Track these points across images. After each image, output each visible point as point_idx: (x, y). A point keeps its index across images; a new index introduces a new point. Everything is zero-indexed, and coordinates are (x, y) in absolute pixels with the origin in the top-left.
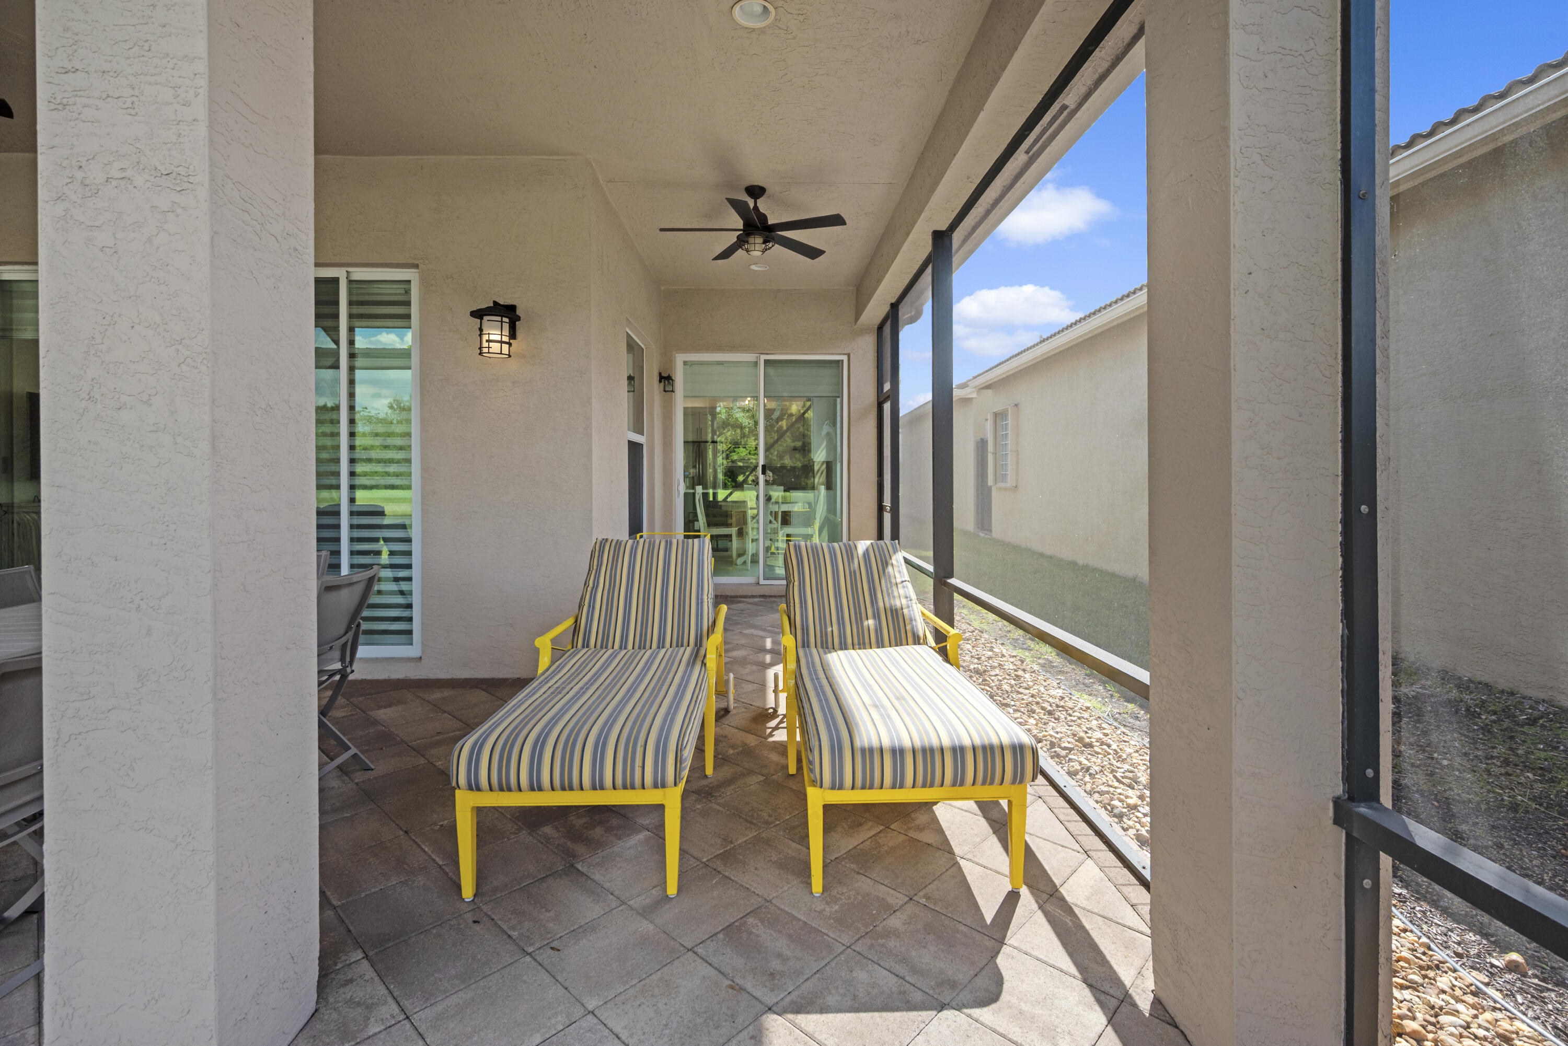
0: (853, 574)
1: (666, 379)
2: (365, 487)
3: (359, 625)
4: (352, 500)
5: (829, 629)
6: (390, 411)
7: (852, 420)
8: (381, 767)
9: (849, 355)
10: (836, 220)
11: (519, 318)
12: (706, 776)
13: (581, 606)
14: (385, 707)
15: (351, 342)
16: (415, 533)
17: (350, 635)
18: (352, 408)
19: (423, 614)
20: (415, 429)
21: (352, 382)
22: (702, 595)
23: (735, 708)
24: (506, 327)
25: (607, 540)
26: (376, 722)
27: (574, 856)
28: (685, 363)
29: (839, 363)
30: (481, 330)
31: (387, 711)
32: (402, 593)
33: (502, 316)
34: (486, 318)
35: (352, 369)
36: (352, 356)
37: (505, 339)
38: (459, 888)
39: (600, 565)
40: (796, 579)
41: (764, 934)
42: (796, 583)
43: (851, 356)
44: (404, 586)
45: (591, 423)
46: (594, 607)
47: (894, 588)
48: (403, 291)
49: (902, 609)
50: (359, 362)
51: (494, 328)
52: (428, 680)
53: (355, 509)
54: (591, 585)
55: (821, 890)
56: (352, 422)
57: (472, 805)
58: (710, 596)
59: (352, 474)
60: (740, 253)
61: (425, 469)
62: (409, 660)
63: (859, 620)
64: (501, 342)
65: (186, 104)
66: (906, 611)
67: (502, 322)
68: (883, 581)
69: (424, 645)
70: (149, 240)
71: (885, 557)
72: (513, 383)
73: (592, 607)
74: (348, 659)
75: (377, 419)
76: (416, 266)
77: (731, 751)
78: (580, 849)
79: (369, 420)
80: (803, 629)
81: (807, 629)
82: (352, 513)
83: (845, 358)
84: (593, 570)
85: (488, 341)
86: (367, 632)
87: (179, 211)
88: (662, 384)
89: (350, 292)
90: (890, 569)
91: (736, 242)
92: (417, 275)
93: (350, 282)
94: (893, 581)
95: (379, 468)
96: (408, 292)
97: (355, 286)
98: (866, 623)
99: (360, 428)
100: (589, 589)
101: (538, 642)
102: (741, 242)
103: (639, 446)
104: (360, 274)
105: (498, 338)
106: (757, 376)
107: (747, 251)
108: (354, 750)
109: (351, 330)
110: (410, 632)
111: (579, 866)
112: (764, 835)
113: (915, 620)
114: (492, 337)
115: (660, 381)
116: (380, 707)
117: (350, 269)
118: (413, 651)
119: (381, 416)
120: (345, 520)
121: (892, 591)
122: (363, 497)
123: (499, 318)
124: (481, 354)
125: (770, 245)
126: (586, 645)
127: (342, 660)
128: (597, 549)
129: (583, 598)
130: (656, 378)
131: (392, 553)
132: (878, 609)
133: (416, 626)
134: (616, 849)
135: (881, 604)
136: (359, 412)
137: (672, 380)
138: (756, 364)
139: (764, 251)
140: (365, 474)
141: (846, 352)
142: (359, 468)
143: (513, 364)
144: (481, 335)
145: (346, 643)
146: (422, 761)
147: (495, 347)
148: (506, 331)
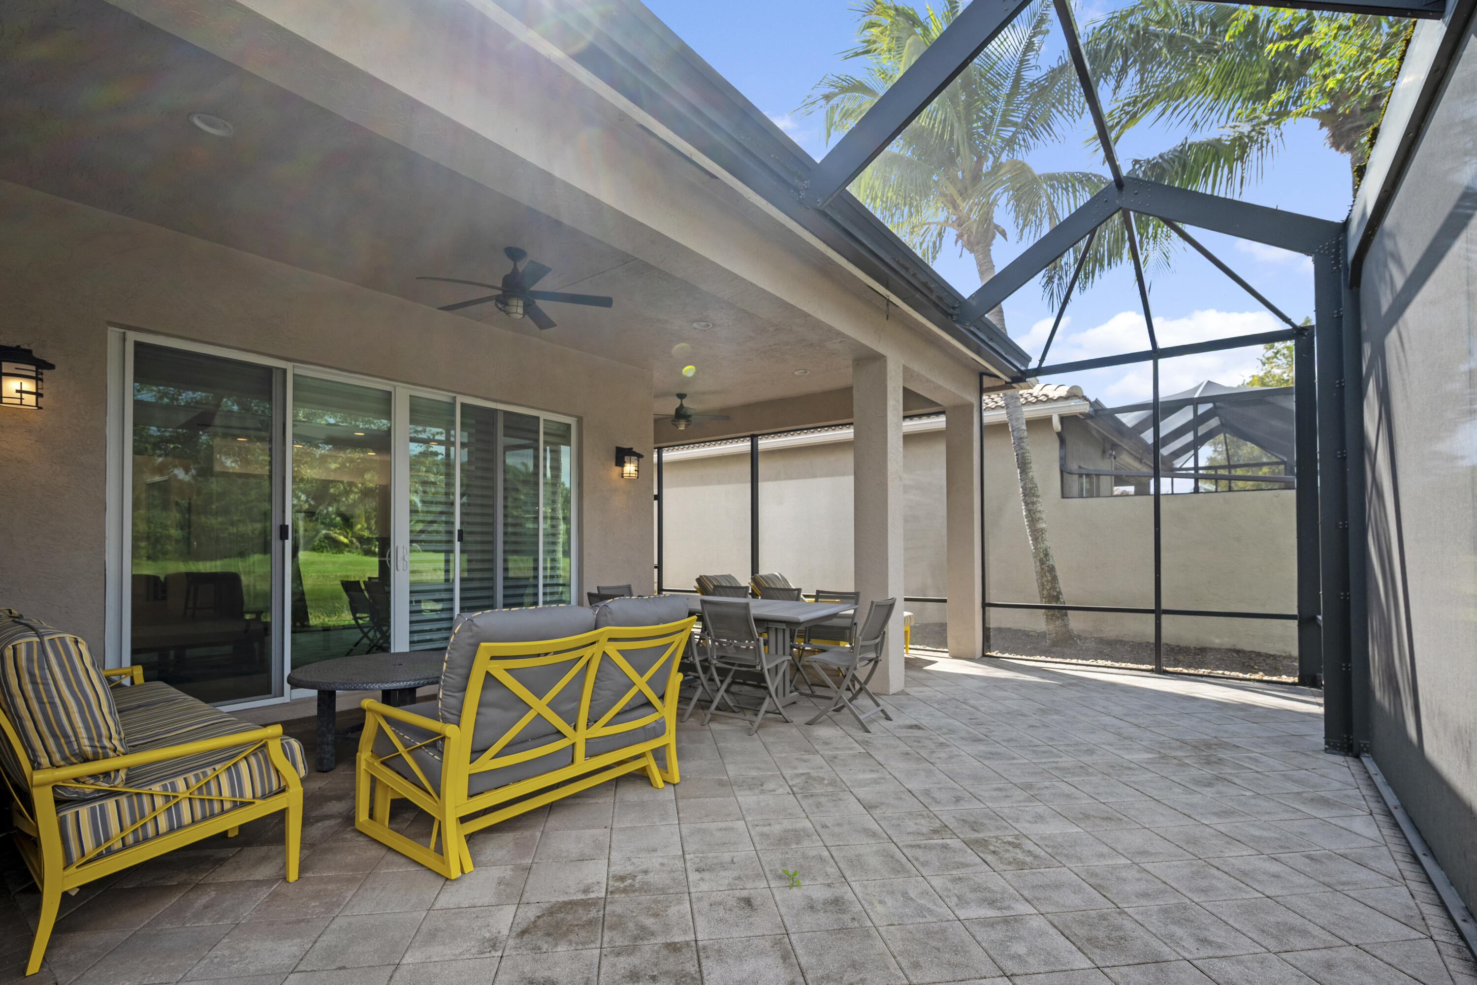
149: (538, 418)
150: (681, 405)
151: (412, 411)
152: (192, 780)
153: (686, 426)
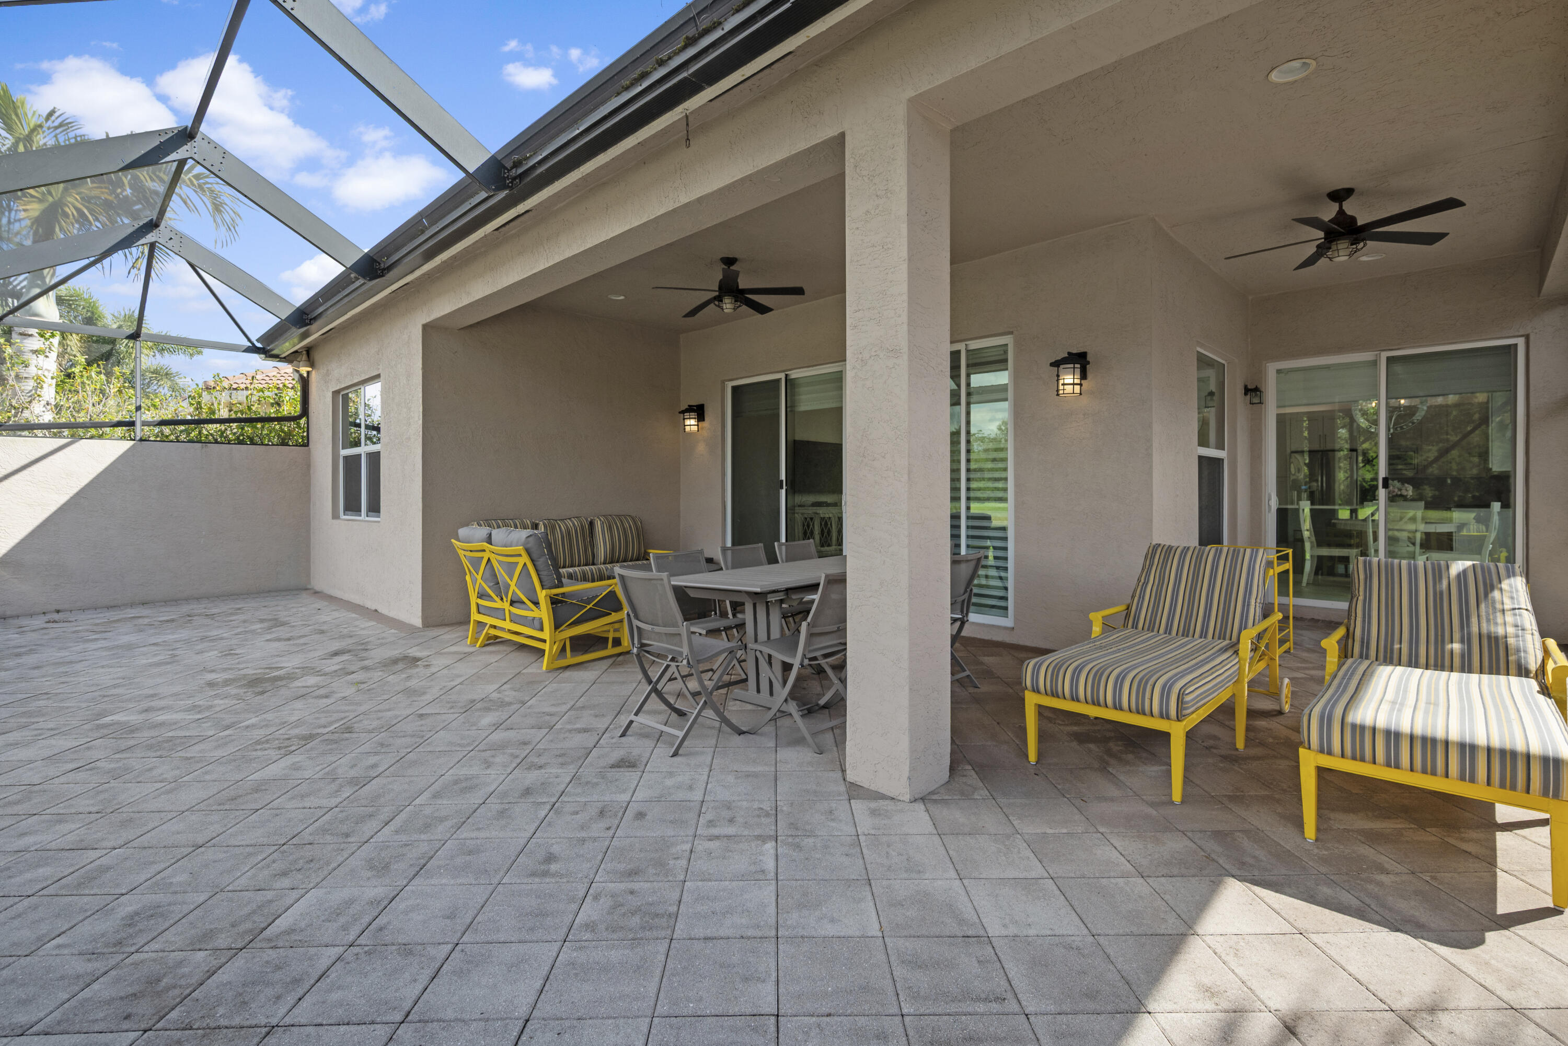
0: (1438, 596)
1: (1253, 392)
2: (978, 499)
3: (971, 590)
4: (968, 508)
5: (1397, 646)
6: (999, 432)
7: (1531, 418)
8: (985, 688)
9: (1527, 337)
10: (1452, 204)
11: (1088, 363)
12: (1237, 749)
13: (1133, 597)
14: (988, 656)
15: (968, 384)
16: (1011, 534)
17: (967, 595)
18: (968, 432)
19: (1015, 595)
20: (1010, 455)
21: (968, 413)
22: (1249, 598)
23: (1289, 712)
24: (1078, 371)
25: (1160, 545)
26: (982, 663)
27: (1107, 763)
28: (1279, 371)
29: (1511, 350)
30: (1058, 376)
31: (989, 658)
32: (1001, 578)
33: (1074, 364)
34: (1062, 366)
35: (968, 404)
36: (969, 394)
37: (1077, 381)
38: (1027, 756)
39: (1151, 565)
40: (1361, 593)
41: (1246, 844)
42: (1361, 598)
43: (1532, 338)
44: (1003, 574)
45: (1152, 445)
46: (1143, 599)
47: (1499, 615)
48: (1002, 352)
49: (1506, 637)
50: (974, 398)
51: (1068, 374)
52: (1019, 645)
53: (970, 515)
54: (1143, 580)
55: (1314, 838)
56: (968, 442)
57: (1035, 702)
58: (1258, 601)
59: (968, 489)
60: (1323, 261)
61: (1017, 485)
62: (1006, 628)
63: (1440, 641)
64: (1074, 384)
65: (899, 316)
66: (1511, 641)
67: (1074, 368)
68: (1483, 606)
69: (1016, 620)
70: (885, 382)
71: (1491, 580)
72: (1084, 415)
73: (1142, 597)
74: (965, 612)
75: (989, 438)
76: (1011, 333)
77: (1271, 740)
78: (1112, 761)
79: (982, 440)
80: (1362, 642)
81: (1368, 643)
82: (968, 518)
83: (1521, 342)
84: (1146, 569)
85: (1063, 384)
86: (975, 604)
87: (896, 367)
88: (1248, 396)
89: (967, 359)
90: (1496, 594)
91: (1316, 252)
92: (1012, 339)
93: (968, 351)
94: (1499, 606)
95: (990, 484)
96: (1006, 352)
97: (970, 353)
98: (1449, 647)
99: (976, 446)
100: (1141, 584)
101: (1092, 616)
102: (1322, 250)
103: (1218, 462)
104: (974, 345)
105: (1071, 381)
106: (1376, 378)
107: (1331, 259)
108: (968, 673)
109: (968, 376)
110: (1006, 608)
111: (1110, 770)
112: (1276, 796)
113: (1525, 651)
114: (1066, 381)
115: (1246, 394)
116: (985, 656)
117: (967, 343)
118: (1008, 622)
119: (993, 436)
120: (963, 523)
121: (1495, 618)
122: (976, 508)
123: (1072, 366)
124: (1058, 395)
125: (1362, 244)
126: (1135, 626)
127: (962, 612)
128: (1150, 552)
129: (1135, 590)
130: (1240, 390)
131: (996, 558)
132: (1469, 634)
133: (1011, 604)
134: (1140, 769)
135: (1475, 629)
136: (974, 434)
137: (1260, 392)
138: (1375, 363)
139: (1350, 255)
140: (979, 489)
141: (1521, 333)
142: (974, 485)
143: (1085, 400)
144: (1058, 380)
145: (963, 601)
146: (1011, 691)
147: (1069, 389)
148: (1078, 376)
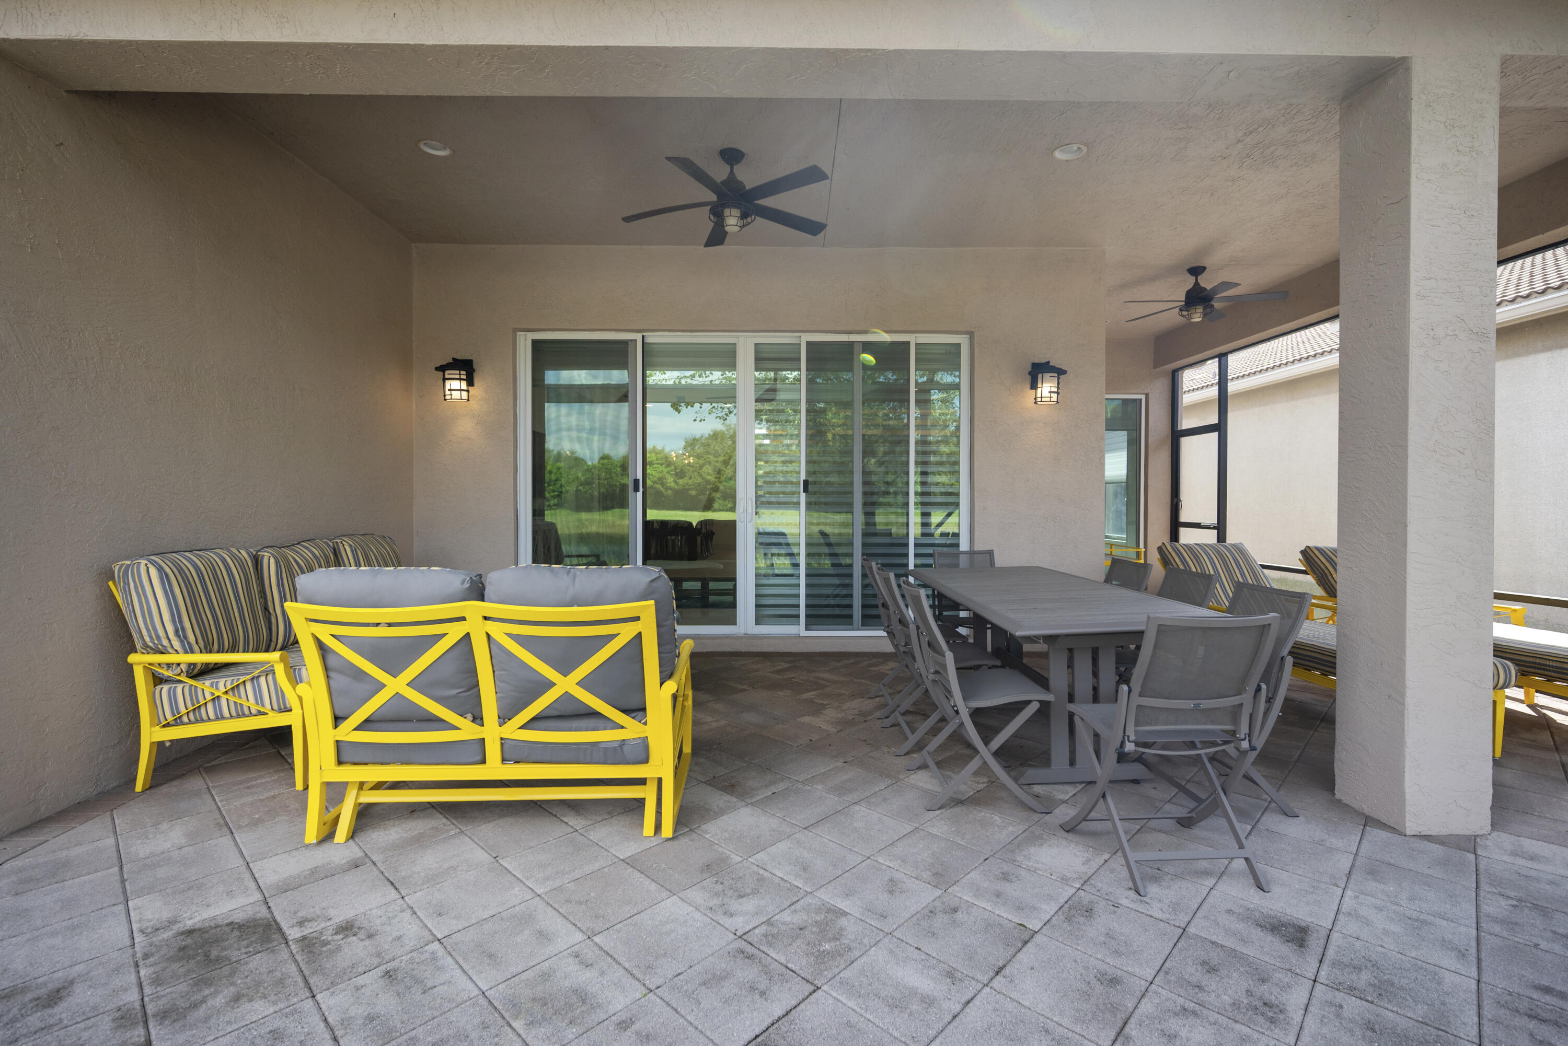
149: (907, 344)
150: (1197, 283)
151: (757, 359)
152: (228, 683)
153: (1205, 315)
